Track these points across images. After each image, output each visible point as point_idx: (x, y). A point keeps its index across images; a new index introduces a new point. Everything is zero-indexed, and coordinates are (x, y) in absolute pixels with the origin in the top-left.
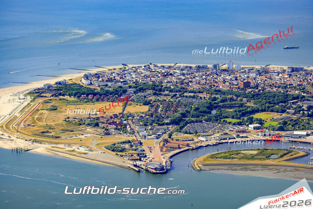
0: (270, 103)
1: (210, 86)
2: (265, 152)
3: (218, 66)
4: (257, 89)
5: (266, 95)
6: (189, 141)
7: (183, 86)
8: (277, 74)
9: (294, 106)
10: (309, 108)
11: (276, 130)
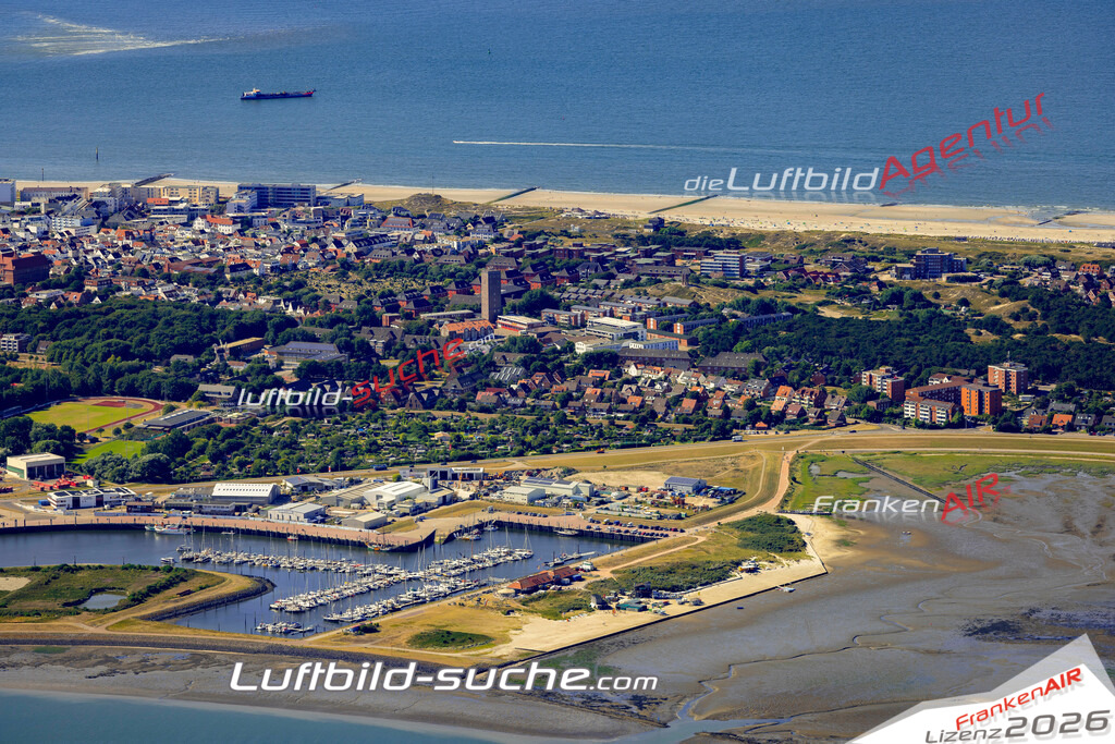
0: (125, 353)
2: (64, 581)
8: (184, 218)
9: (239, 367)
10: (310, 374)
11: (134, 480)
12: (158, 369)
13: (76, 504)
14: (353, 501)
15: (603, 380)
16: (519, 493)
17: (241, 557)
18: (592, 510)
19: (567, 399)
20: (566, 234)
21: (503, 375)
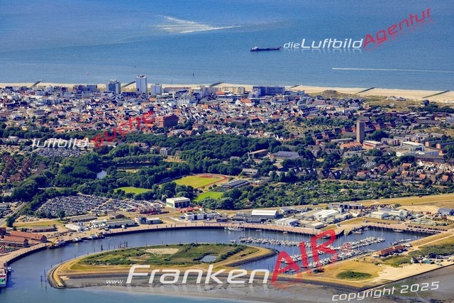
0: (211, 156)
1: (99, 125)
2: (193, 250)
3: (117, 86)
4: (191, 129)
5: (205, 141)
6: (48, 231)
7: (46, 125)
8: (231, 100)
9: (258, 162)
10: (288, 164)
11: (219, 208)
12: (225, 162)
13: (196, 218)
14: (309, 218)
15: (408, 168)
16: (378, 214)
17: (265, 240)
18: (408, 222)
19: (394, 176)
20: (388, 107)
21: (368, 165)
